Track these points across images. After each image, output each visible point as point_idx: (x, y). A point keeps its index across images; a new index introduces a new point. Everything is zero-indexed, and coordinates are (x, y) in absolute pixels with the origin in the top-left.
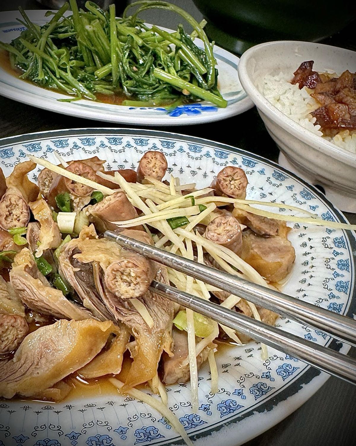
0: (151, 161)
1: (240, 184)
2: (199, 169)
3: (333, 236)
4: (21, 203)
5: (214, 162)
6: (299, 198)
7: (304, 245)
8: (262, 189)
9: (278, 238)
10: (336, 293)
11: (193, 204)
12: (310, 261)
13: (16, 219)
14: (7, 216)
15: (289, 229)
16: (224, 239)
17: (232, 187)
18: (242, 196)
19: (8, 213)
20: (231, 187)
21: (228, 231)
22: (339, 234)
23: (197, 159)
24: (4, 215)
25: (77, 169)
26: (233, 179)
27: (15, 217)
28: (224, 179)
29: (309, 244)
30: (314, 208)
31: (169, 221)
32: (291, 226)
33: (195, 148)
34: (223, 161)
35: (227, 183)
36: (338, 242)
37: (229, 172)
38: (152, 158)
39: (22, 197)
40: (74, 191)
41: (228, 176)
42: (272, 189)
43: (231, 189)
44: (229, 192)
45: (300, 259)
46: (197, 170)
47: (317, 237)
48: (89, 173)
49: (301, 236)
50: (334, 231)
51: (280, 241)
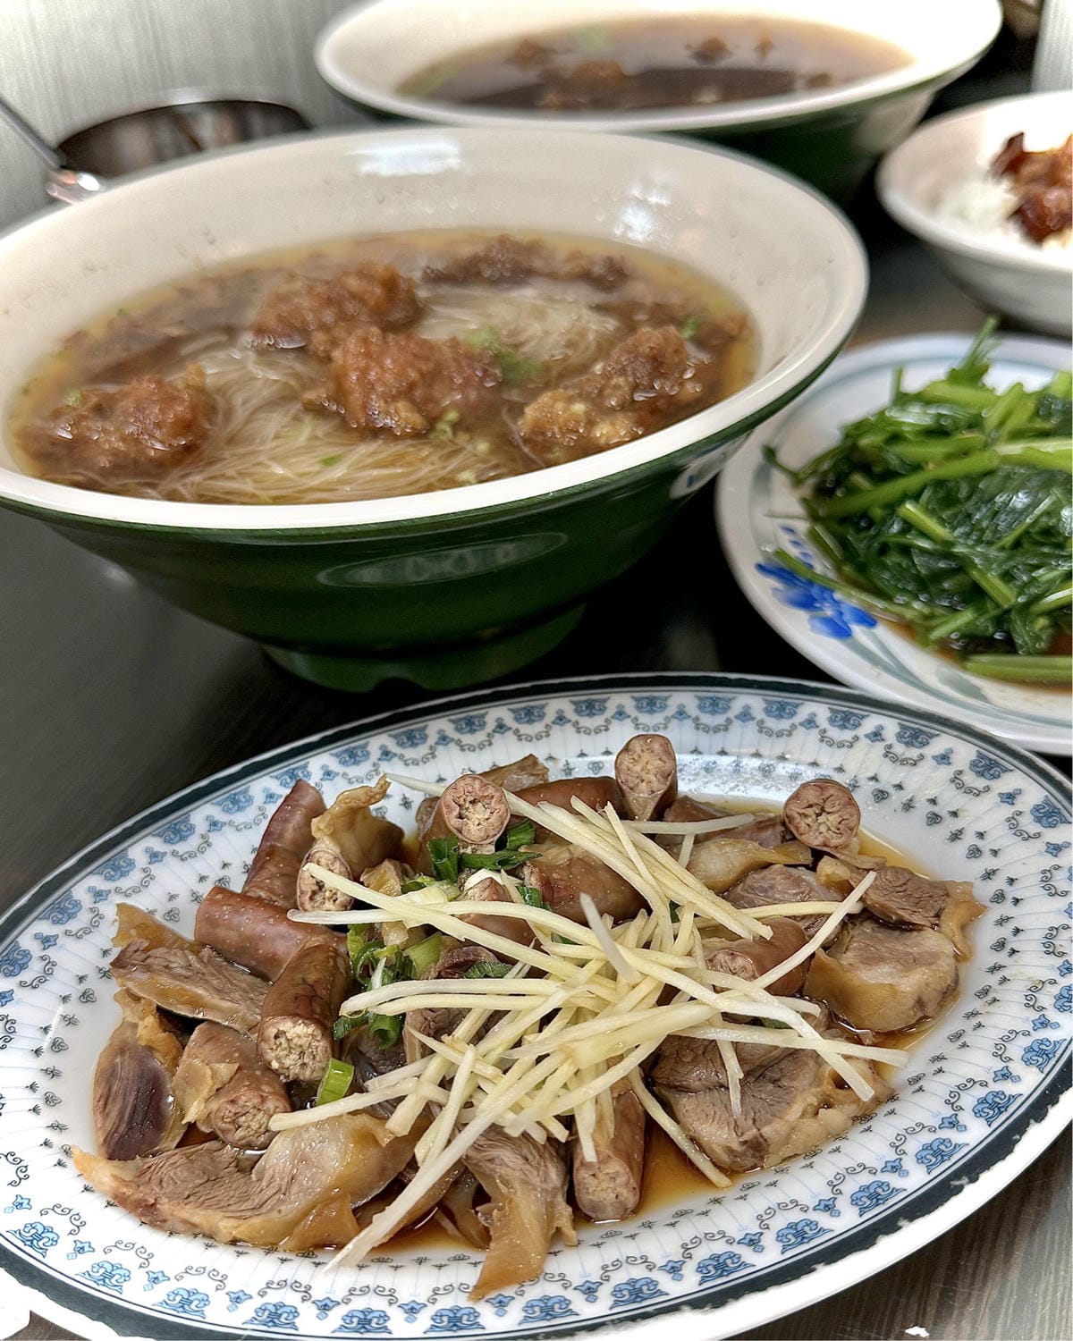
0: (640, 757)
1: (840, 823)
4: (338, 868)
8: (934, 801)
13: (330, 898)
14: (314, 893)
17: (823, 829)
19: (315, 888)
24: (307, 892)
25: (470, 789)
27: (327, 894)
28: (800, 814)
35: (809, 821)
37: (812, 796)
38: (643, 751)
39: (340, 856)
40: (461, 833)
41: (810, 806)
43: (821, 833)
48: (492, 797)
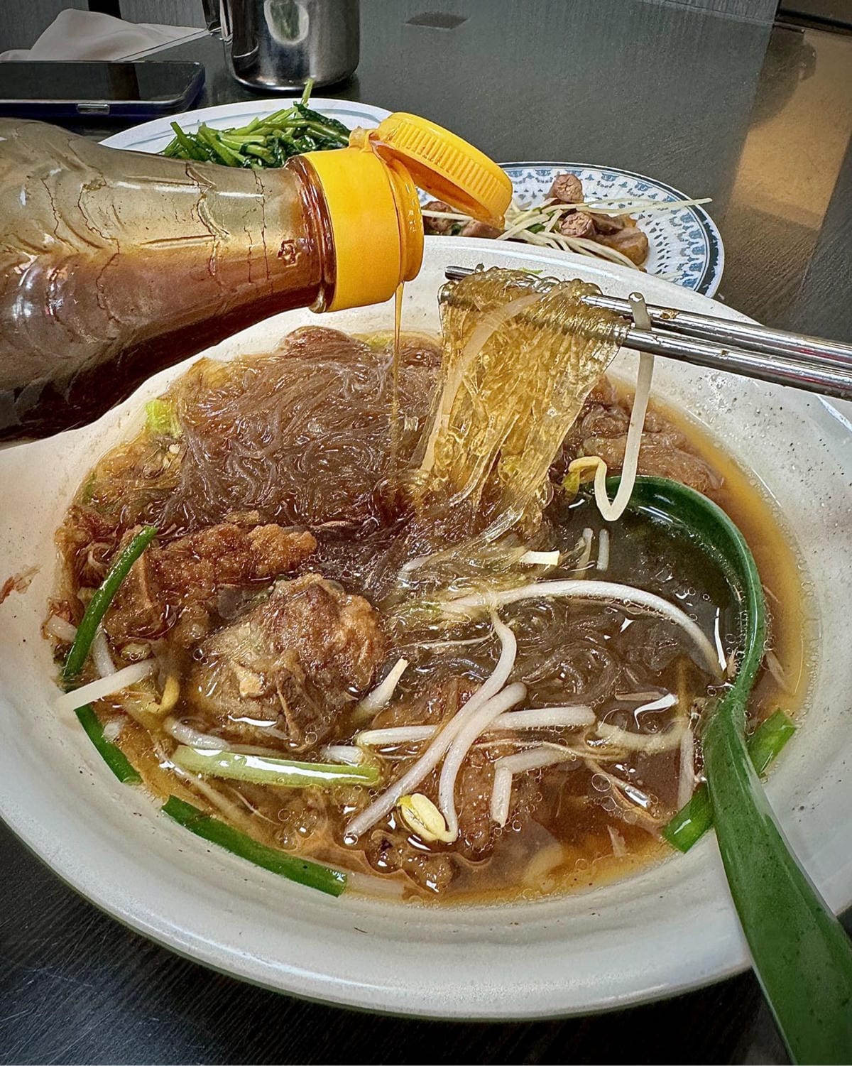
1: (576, 190)
2: (526, 191)
3: (679, 215)
5: (538, 181)
6: (635, 191)
7: (654, 230)
8: (595, 193)
9: (625, 230)
10: (693, 256)
11: (541, 213)
12: (663, 241)
15: (635, 221)
16: (581, 232)
18: (580, 200)
20: (568, 193)
21: (581, 224)
22: (685, 212)
23: (520, 182)
26: (567, 186)
29: (658, 228)
30: (653, 197)
31: (528, 229)
32: (635, 217)
33: (515, 173)
34: (547, 178)
36: (686, 219)
41: (562, 184)
42: (605, 191)
44: (567, 198)
45: (652, 242)
46: (526, 193)
47: (664, 220)
49: (648, 224)
50: (679, 210)
51: (629, 231)
